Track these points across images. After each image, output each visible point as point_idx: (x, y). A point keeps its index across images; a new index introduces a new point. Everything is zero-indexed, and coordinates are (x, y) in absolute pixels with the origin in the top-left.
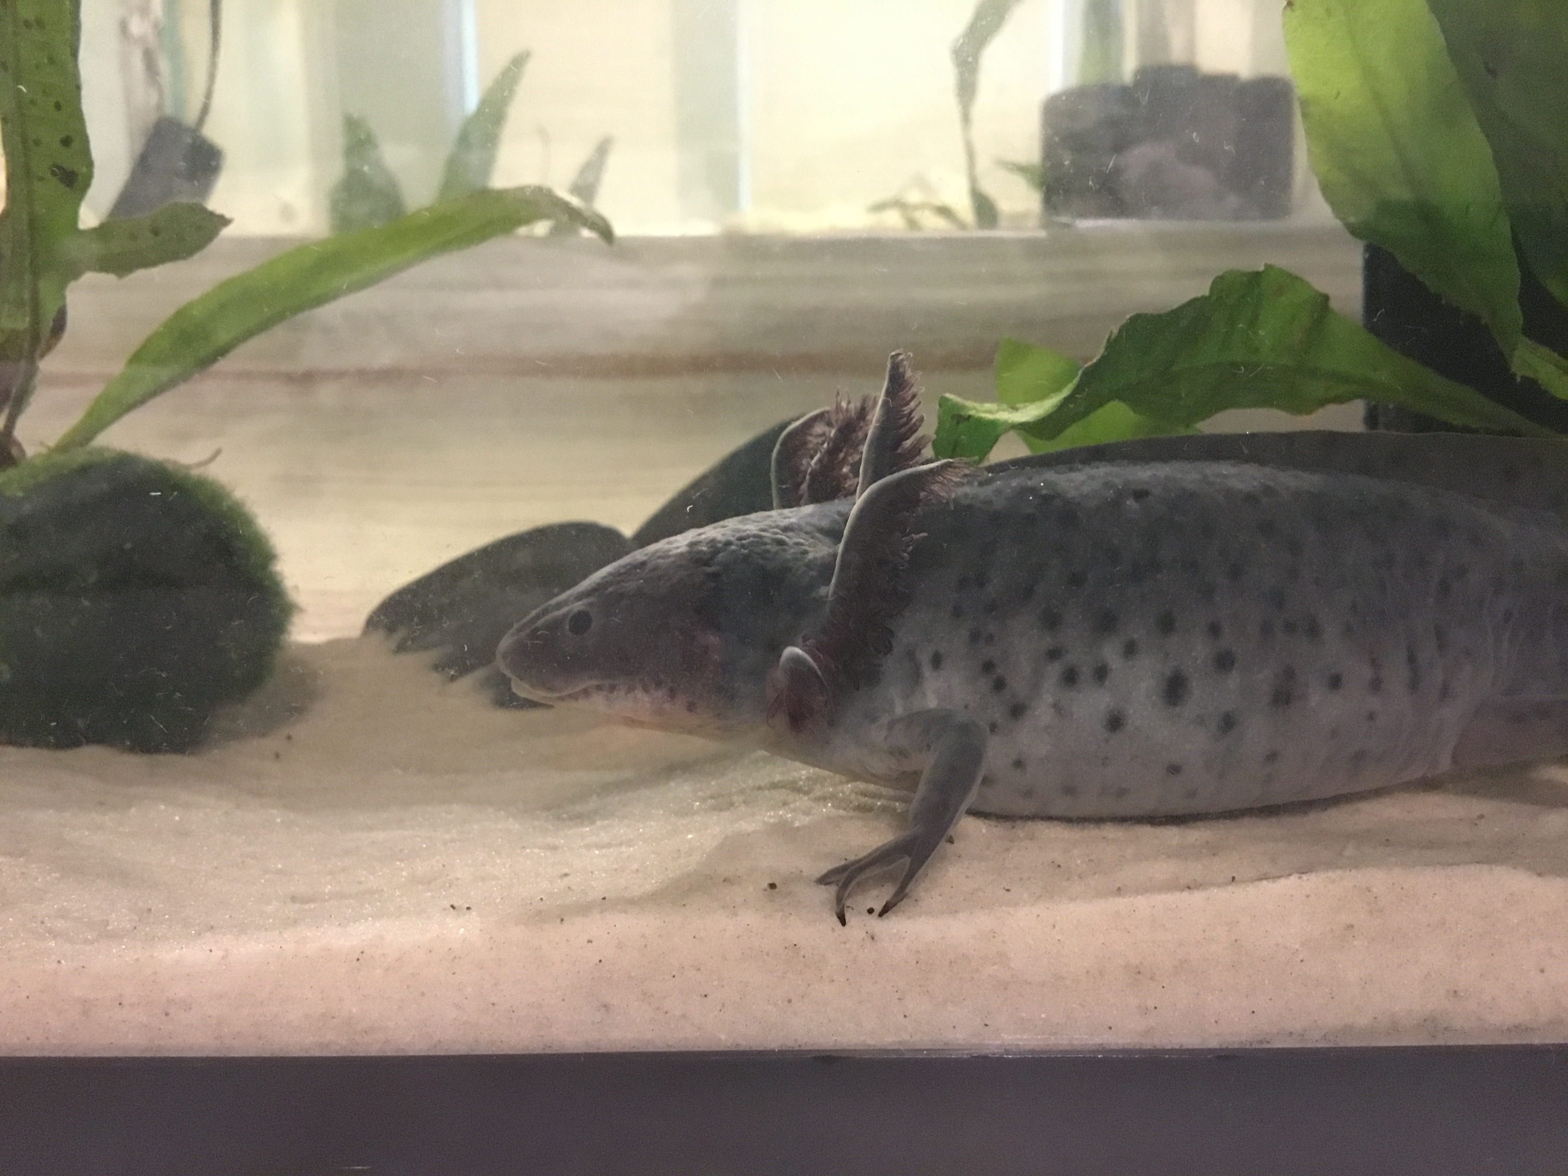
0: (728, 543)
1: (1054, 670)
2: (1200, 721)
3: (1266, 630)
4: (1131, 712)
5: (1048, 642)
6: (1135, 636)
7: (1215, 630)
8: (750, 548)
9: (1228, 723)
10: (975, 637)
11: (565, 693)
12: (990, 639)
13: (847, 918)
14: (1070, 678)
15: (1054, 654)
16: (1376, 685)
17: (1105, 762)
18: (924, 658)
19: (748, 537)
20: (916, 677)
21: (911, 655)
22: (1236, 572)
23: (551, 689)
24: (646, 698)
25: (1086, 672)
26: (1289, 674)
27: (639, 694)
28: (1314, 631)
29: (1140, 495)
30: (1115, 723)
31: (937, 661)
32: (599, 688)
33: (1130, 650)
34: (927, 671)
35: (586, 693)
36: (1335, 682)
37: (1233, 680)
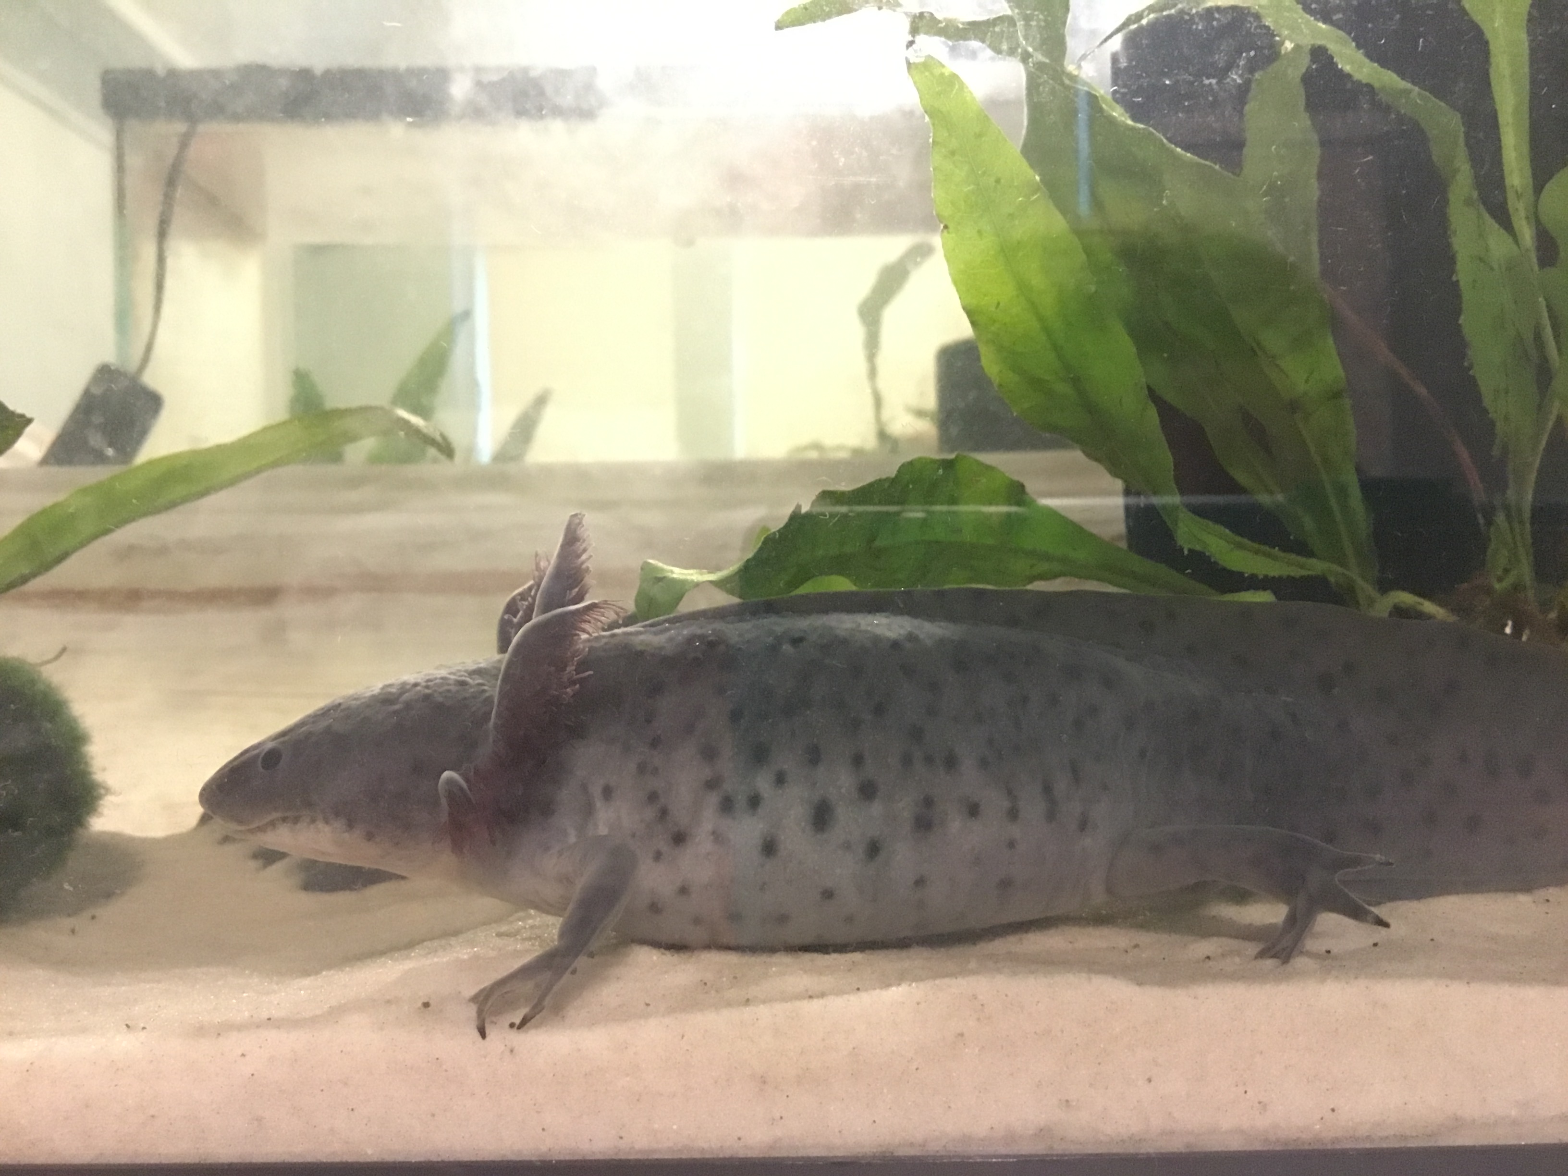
0: (416, 685)
1: (713, 799)
2: (847, 846)
3: (907, 761)
4: (783, 838)
5: (706, 773)
6: (785, 767)
7: (858, 760)
8: (434, 689)
9: (874, 849)
10: (642, 769)
11: (254, 825)
12: (655, 771)
13: (487, 1031)
14: (727, 806)
15: (712, 784)
16: (1013, 814)
17: (763, 887)
18: (596, 790)
19: (436, 679)
20: (588, 811)
21: (584, 788)
22: (879, 710)
23: (240, 822)
24: (327, 829)
25: (741, 801)
26: (928, 802)
27: (320, 825)
28: (951, 762)
29: (797, 641)
30: (769, 848)
31: (608, 793)
32: (284, 820)
33: (780, 779)
34: (599, 804)
35: (273, 824)
36: (974, 811)
37: (876, 808)
